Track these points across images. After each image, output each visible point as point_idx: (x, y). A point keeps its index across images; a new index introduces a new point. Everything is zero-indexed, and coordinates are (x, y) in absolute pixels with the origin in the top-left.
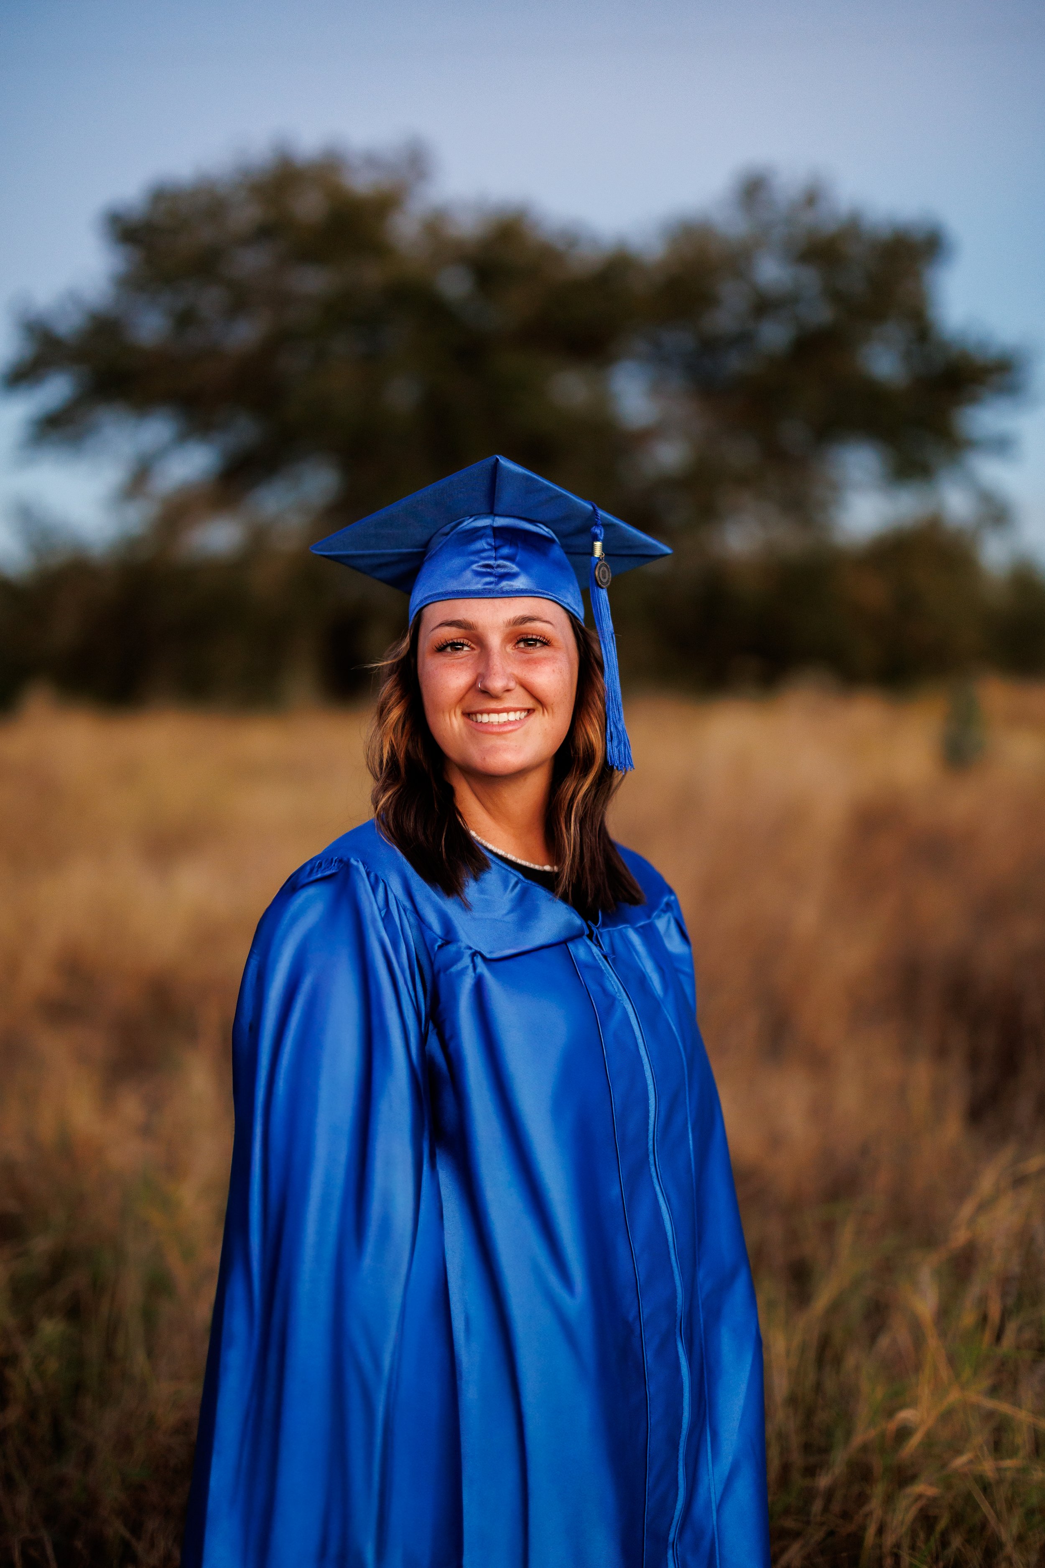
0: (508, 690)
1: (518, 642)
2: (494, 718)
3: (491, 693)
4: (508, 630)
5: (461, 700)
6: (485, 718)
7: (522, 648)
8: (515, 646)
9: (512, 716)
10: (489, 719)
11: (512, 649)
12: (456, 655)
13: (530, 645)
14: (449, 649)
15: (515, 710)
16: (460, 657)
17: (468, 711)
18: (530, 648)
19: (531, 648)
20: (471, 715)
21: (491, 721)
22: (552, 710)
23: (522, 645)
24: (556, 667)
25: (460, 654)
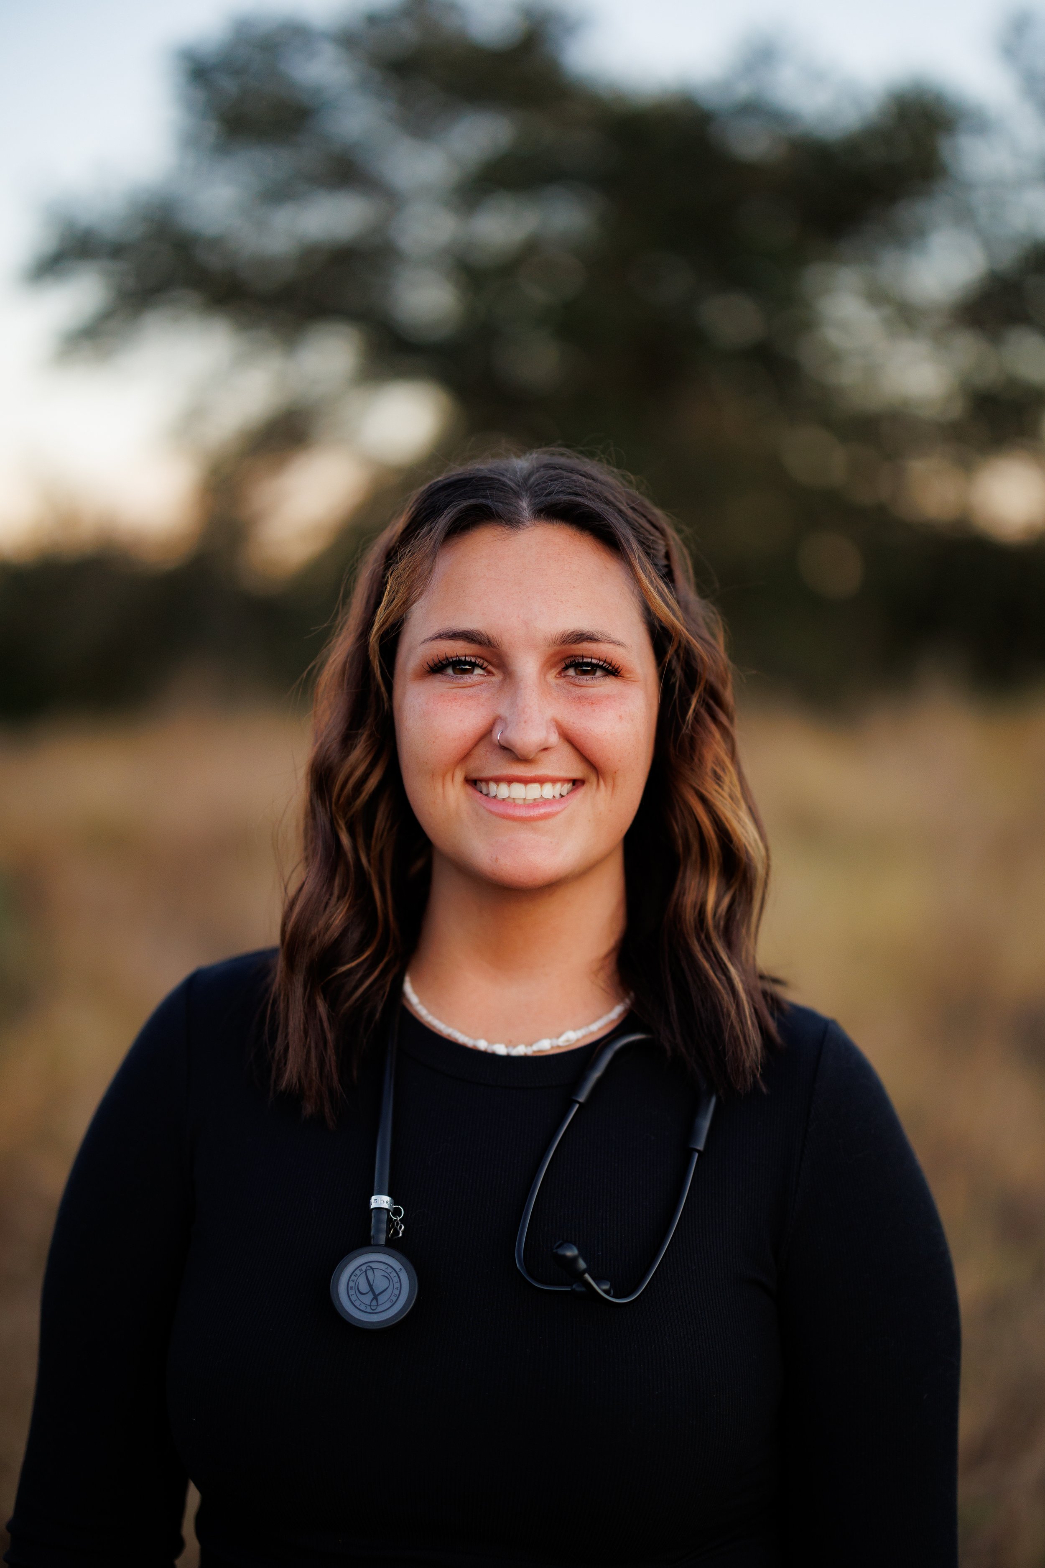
0: (545, 749)
1: (566, 668)
2: (518, 791)
3: (516, 752)
4: (551, 650)
5: (465, 757)
6: (503, 791)
7: (573, 677)
8: (560, 673)
9: (549, 791)
10: (510, 792)
11: (556, 677)
12: (462, 681)
13: (585, 673)
14: (450, 671)
15: (554, 781)
16: (468, 685)
17: (475, 775)
18: (585, 677)
19: (588, 677)
20: (478, 783)
21: (512, 796)
22: (614, 782)
23: (571, 672)
24: (626, 712)
25: (468, 679)
